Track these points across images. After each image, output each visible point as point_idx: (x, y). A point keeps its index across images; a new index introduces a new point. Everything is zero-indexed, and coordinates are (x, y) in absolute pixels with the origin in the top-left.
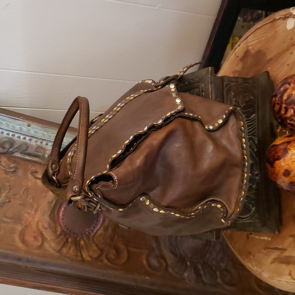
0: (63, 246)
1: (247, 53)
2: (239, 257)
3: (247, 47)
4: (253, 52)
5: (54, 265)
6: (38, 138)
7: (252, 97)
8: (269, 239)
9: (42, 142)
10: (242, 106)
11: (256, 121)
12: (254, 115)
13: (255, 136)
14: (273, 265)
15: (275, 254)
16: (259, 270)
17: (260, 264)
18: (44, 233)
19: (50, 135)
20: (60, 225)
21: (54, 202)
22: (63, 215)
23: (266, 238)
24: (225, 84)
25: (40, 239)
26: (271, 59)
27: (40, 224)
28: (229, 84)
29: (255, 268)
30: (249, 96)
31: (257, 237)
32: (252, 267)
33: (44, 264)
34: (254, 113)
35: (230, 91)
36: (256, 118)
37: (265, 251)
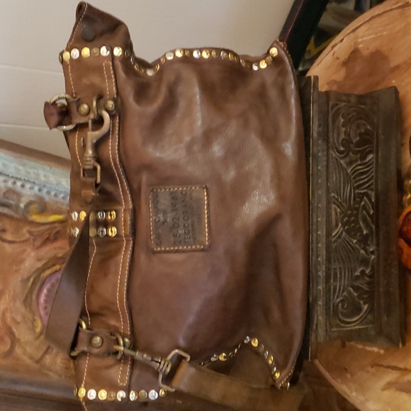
0: (46, 352)
1: (354, 54)
2: (327, 375)
3: (355, 44)
4: (366, 53)
5: (31, 384)
6: (8, 176)
7: (369, 127)
8: (382, 352)
9: (14, 183)
10: (354, 142)
11: (374, 165)
12: (371, 156)
13: (372, 190)
14: (386, 393)
15: (391, 376)
16: (361, 398)
17: (362, 389)
18: (15, 330)
19: (29, 170)
20: (41, 317)
21: (32, 280)
22: (46, 301)
23: (376, 349)
24: (331, 104)
25: (8, 340)
26: (398, 67)
27: (8, 315)
28: (337, 105)
29: (354, 394)
30: (364, 125)
31: (360, 346)
32: (348, 392)
33: (15, 382)
34: (371, 152)
35: (338, 116)
36: (374, 160)
37: (373, 370)
